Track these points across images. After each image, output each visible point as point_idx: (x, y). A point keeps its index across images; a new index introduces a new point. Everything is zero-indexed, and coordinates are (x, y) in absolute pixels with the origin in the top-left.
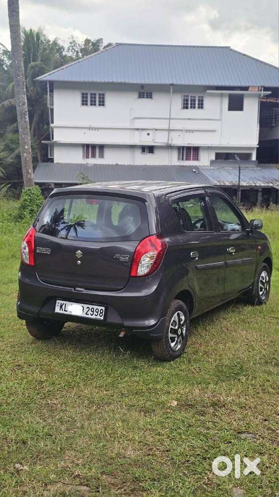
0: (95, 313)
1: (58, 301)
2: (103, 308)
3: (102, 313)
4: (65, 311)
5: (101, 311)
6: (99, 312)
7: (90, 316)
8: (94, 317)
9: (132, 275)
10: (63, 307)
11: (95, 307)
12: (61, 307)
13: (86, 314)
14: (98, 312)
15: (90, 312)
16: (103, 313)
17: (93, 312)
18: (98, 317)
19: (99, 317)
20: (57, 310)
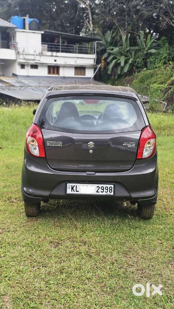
0: (105, 190)
1: (68, 184)
2: (112, 186)
3: (111, 190)
4: (76, 191)
5: (111, 188)
6: (109, 190)
7: (100, 193)
8: (104, 193)
9: (138, 158)
10: (75, 188)
11: (105, 186)
12: (72, 188)
13: (97, 192)
14: (107, 189)
15: (100, 190)
16: (113, 190)
17: (103, 189)
18: (108, 193)
19: (110, 193)
20: (69, 191)
